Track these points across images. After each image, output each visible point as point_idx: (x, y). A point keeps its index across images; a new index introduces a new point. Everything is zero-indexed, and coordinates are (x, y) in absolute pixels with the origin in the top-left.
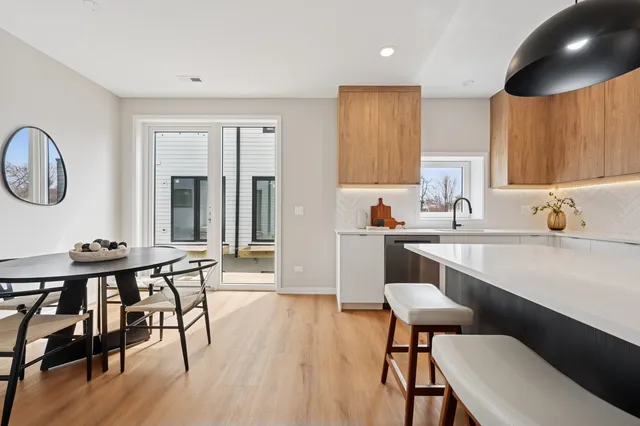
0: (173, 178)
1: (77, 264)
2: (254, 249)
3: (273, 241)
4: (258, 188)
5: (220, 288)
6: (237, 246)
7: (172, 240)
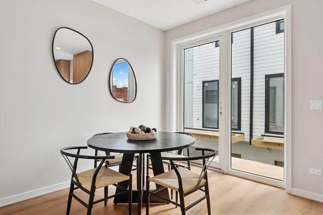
0: (204, 82)
1: (130, 141)
2: (266, 139)
3: (283, 134)
4: (271, 85)
5: (229, 173)
6: (251, 136)
7: (203, 127)
